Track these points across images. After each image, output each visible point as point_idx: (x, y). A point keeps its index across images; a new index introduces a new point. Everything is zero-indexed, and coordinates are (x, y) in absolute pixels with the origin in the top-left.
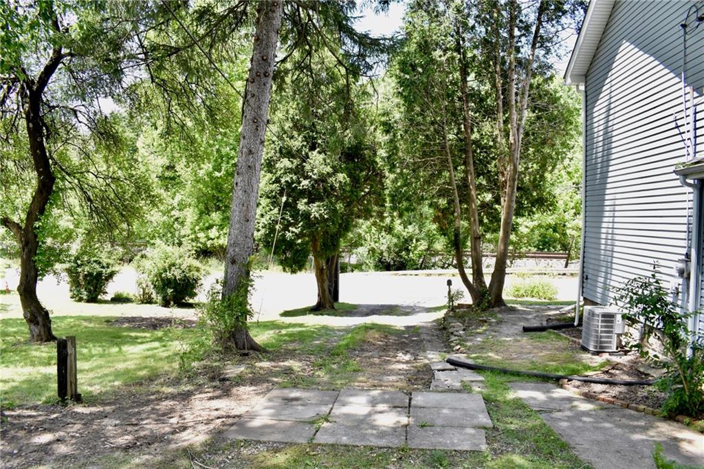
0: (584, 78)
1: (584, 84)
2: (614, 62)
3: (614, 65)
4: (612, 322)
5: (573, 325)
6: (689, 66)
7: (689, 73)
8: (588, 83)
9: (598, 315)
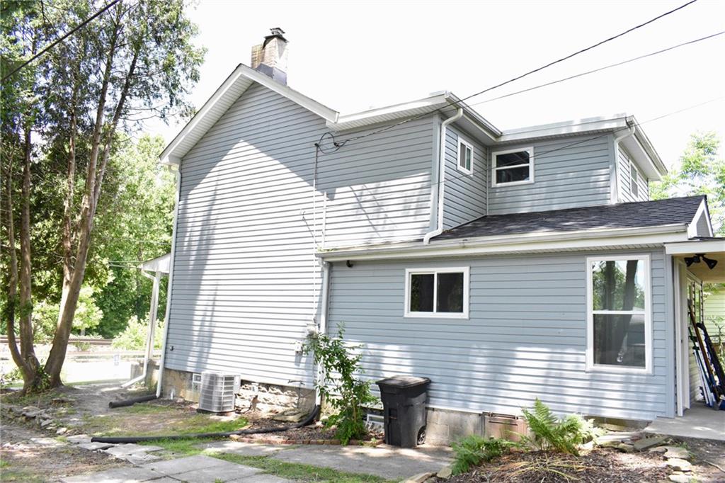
0: (179, 161)
1: (178, 166)
2: (226, 155)
3: (225, 158)
4: (232, 383)
5: (155, 398)
6: (319, 176)
7: (320, 181)
8: (183, 167)
9: (222, 378)
